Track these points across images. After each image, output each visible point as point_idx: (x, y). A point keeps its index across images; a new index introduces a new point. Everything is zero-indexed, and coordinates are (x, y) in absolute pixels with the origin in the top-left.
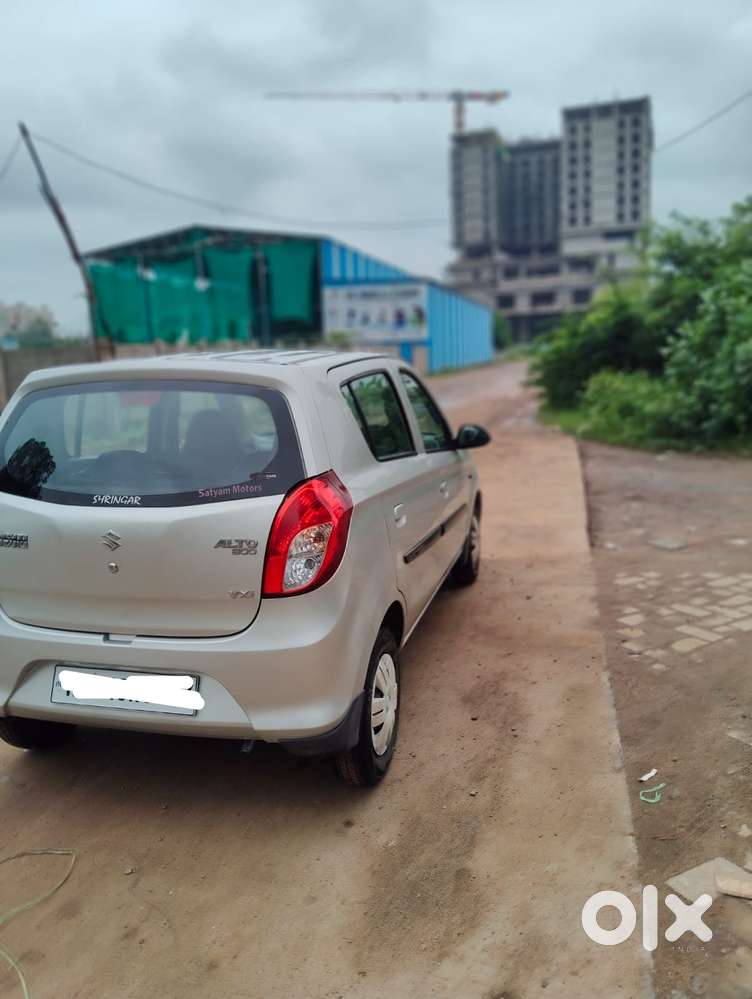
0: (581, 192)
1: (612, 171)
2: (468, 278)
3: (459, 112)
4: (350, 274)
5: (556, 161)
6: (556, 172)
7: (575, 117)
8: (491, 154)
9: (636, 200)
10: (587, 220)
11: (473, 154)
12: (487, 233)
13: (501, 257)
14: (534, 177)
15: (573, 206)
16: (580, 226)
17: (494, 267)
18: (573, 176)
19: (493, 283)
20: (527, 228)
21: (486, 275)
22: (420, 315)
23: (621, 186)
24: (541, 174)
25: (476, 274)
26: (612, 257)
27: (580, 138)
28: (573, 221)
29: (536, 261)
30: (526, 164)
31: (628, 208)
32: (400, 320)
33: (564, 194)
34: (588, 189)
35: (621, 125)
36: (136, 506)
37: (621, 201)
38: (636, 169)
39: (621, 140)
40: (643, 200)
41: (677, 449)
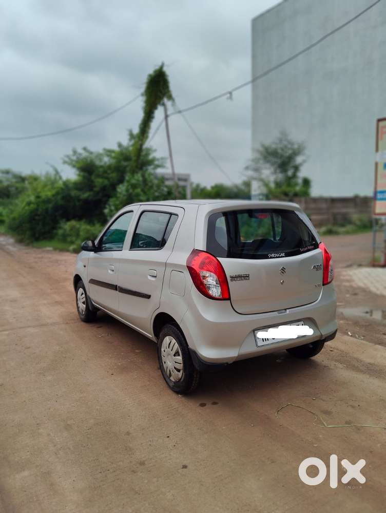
36: (284, 257)
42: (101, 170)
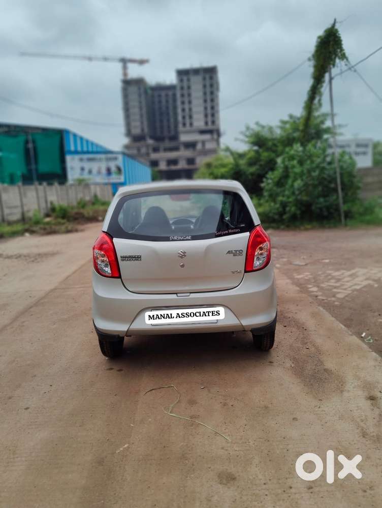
0: (187, 110)
1: (201, 101)
2: (135, 152)
3: (125, 68)
4: (79, 149)
5: (174, 95)
6: (175, 100)
7: (183, 74)
8: (142, 90)
9: (213, 115)
10: (191, 124)
11: (133, 89)
12: (143, 130)
13: (150, 142)
14: (164, 103)
15: (184, 117)
16: (188, 127)
17: (147, 146)
18: (183, 103)
19: (148, 154)
20: (162, 127)
21: (143, 150)
22: (119, 170)
23: (206, 108)
24: (167, 101)
25: (139, 150)
26: (203, 143)
27: (185, 84)
28: (184, 125)
29: (167, 144)
30: (160, 96)
31: (210, 119)
32: (109, 172)
33: (179, 111)
34: (190, 110)
35: (204, 79)
36: (190, 240)
37: (206, 116)
38: (212, 100)
39: (205, 86)
40: (216, 115)
41: (273, 228)
42: (270, 144)
